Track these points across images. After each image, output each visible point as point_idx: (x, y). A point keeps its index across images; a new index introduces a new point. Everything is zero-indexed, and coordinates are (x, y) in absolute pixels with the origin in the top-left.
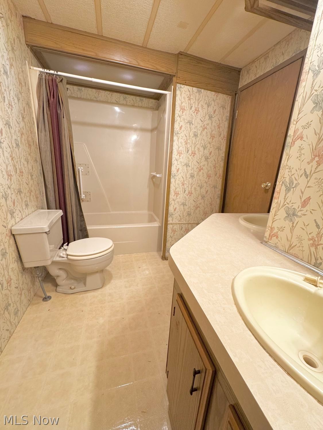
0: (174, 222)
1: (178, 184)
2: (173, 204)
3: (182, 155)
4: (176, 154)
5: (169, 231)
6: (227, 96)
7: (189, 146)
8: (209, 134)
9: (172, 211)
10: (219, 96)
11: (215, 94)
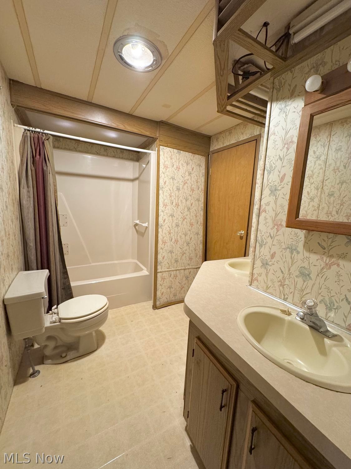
0: (163, 270)
1: (165, 233)
2: (161, 252)
3: (168, 207)
4: (162, 206)
5: (159, 280)
6: (202, 156)
7: (173, 199)
8: (189, 188)
9: (161, 260)
10: (196, 156)
11: (192, 155)
